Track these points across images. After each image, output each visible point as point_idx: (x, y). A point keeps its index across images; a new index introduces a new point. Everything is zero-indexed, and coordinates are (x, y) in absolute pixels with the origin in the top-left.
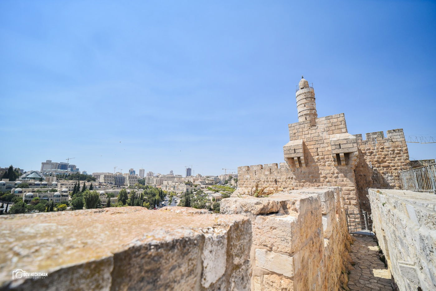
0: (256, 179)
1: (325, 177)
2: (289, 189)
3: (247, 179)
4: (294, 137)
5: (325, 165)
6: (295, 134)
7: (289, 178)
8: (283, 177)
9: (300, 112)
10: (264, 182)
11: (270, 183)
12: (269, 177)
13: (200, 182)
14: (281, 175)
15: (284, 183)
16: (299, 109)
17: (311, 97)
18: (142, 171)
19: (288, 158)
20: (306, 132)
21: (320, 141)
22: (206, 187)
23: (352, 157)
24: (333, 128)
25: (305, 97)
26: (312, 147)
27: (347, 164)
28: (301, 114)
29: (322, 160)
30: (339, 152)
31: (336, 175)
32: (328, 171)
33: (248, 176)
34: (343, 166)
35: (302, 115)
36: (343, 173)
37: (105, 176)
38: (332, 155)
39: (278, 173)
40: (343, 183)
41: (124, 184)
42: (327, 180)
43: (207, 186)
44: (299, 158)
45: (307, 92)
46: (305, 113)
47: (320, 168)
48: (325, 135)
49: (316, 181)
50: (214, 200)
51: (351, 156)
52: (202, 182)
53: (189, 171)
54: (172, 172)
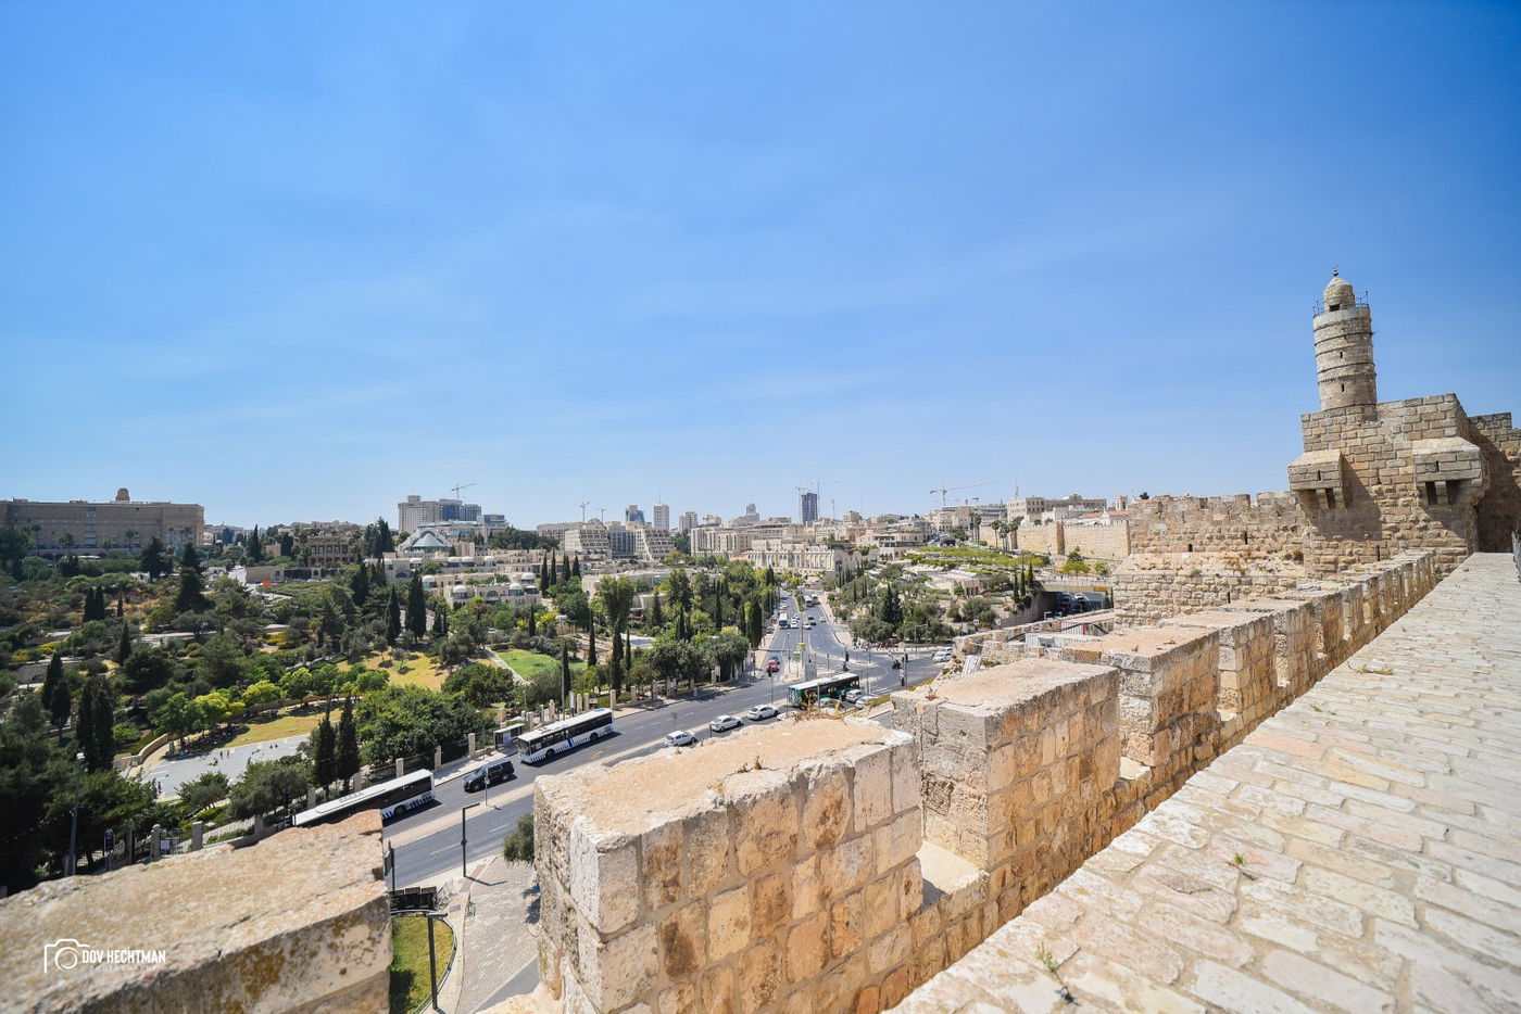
0: (1185, 533)
1: (1396, 530)
2: (1283, 553)
3: (1157, 534)
4: (1314, 444)
5: (1395, 505)
6: (1319, 436)
7: (1285, 529)
8: (1266, 526)
9: (1324, 371)
10: (1211, 538)
11: (1227, 540)
12: (1224, 527)
13: (876, 538)
14: (1262, 522)
15: (1270, 540)
16: (1323, 363)
17: (1360, 332)
18: (662, 512)
19: (1301, 491)
20: (1351, 434)
21: (1386, 453)
22: (897, 554)
23: (1465, 488)
24: (1423, 425)
25: (1342, 333)
26: (1366, 465)
27: (1451, 503)
28: (1330, 375)
29: (1389, 495)
30: (1433, 479)
31: (1422, 524)
32: (1403, 517)
33: (1162, 527)
34: (1443, 505)
35: (1332, 380)
36: (1440, 520)
37: (583, 535)
38: (1415, 485)
39: (1253, 516)
40: (1439, 539)
41: (635, 554)
42: (1399, 534)
43: (900, 549)
44: (1329, 490)
45: (1351, 320)
46: (1340, 375)
47: (1383, 509)
48: (1400, 440)
49: (1370, 537)
50: (959, 591)
51: (1463, 486)
52: (882, 538)
53: (809, 503)
54: (751, 508)
